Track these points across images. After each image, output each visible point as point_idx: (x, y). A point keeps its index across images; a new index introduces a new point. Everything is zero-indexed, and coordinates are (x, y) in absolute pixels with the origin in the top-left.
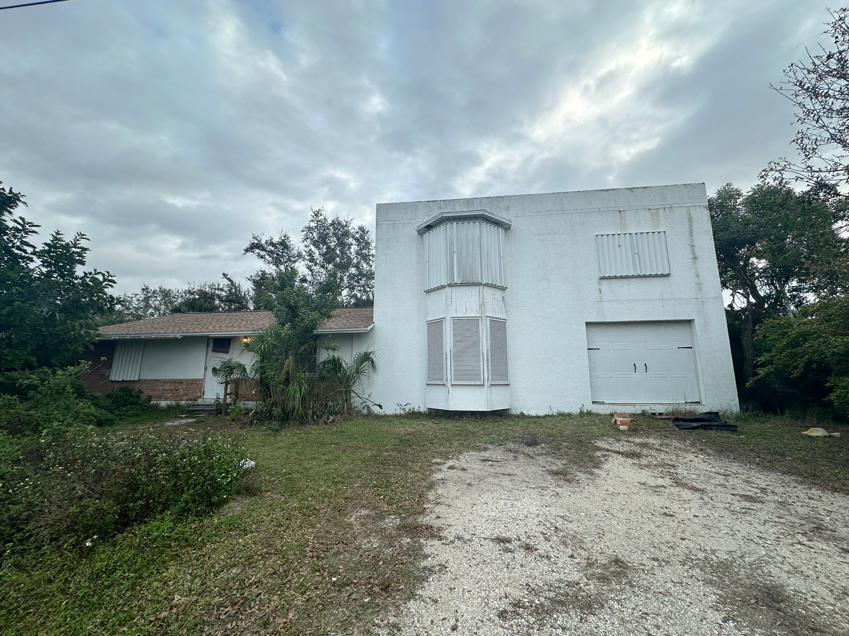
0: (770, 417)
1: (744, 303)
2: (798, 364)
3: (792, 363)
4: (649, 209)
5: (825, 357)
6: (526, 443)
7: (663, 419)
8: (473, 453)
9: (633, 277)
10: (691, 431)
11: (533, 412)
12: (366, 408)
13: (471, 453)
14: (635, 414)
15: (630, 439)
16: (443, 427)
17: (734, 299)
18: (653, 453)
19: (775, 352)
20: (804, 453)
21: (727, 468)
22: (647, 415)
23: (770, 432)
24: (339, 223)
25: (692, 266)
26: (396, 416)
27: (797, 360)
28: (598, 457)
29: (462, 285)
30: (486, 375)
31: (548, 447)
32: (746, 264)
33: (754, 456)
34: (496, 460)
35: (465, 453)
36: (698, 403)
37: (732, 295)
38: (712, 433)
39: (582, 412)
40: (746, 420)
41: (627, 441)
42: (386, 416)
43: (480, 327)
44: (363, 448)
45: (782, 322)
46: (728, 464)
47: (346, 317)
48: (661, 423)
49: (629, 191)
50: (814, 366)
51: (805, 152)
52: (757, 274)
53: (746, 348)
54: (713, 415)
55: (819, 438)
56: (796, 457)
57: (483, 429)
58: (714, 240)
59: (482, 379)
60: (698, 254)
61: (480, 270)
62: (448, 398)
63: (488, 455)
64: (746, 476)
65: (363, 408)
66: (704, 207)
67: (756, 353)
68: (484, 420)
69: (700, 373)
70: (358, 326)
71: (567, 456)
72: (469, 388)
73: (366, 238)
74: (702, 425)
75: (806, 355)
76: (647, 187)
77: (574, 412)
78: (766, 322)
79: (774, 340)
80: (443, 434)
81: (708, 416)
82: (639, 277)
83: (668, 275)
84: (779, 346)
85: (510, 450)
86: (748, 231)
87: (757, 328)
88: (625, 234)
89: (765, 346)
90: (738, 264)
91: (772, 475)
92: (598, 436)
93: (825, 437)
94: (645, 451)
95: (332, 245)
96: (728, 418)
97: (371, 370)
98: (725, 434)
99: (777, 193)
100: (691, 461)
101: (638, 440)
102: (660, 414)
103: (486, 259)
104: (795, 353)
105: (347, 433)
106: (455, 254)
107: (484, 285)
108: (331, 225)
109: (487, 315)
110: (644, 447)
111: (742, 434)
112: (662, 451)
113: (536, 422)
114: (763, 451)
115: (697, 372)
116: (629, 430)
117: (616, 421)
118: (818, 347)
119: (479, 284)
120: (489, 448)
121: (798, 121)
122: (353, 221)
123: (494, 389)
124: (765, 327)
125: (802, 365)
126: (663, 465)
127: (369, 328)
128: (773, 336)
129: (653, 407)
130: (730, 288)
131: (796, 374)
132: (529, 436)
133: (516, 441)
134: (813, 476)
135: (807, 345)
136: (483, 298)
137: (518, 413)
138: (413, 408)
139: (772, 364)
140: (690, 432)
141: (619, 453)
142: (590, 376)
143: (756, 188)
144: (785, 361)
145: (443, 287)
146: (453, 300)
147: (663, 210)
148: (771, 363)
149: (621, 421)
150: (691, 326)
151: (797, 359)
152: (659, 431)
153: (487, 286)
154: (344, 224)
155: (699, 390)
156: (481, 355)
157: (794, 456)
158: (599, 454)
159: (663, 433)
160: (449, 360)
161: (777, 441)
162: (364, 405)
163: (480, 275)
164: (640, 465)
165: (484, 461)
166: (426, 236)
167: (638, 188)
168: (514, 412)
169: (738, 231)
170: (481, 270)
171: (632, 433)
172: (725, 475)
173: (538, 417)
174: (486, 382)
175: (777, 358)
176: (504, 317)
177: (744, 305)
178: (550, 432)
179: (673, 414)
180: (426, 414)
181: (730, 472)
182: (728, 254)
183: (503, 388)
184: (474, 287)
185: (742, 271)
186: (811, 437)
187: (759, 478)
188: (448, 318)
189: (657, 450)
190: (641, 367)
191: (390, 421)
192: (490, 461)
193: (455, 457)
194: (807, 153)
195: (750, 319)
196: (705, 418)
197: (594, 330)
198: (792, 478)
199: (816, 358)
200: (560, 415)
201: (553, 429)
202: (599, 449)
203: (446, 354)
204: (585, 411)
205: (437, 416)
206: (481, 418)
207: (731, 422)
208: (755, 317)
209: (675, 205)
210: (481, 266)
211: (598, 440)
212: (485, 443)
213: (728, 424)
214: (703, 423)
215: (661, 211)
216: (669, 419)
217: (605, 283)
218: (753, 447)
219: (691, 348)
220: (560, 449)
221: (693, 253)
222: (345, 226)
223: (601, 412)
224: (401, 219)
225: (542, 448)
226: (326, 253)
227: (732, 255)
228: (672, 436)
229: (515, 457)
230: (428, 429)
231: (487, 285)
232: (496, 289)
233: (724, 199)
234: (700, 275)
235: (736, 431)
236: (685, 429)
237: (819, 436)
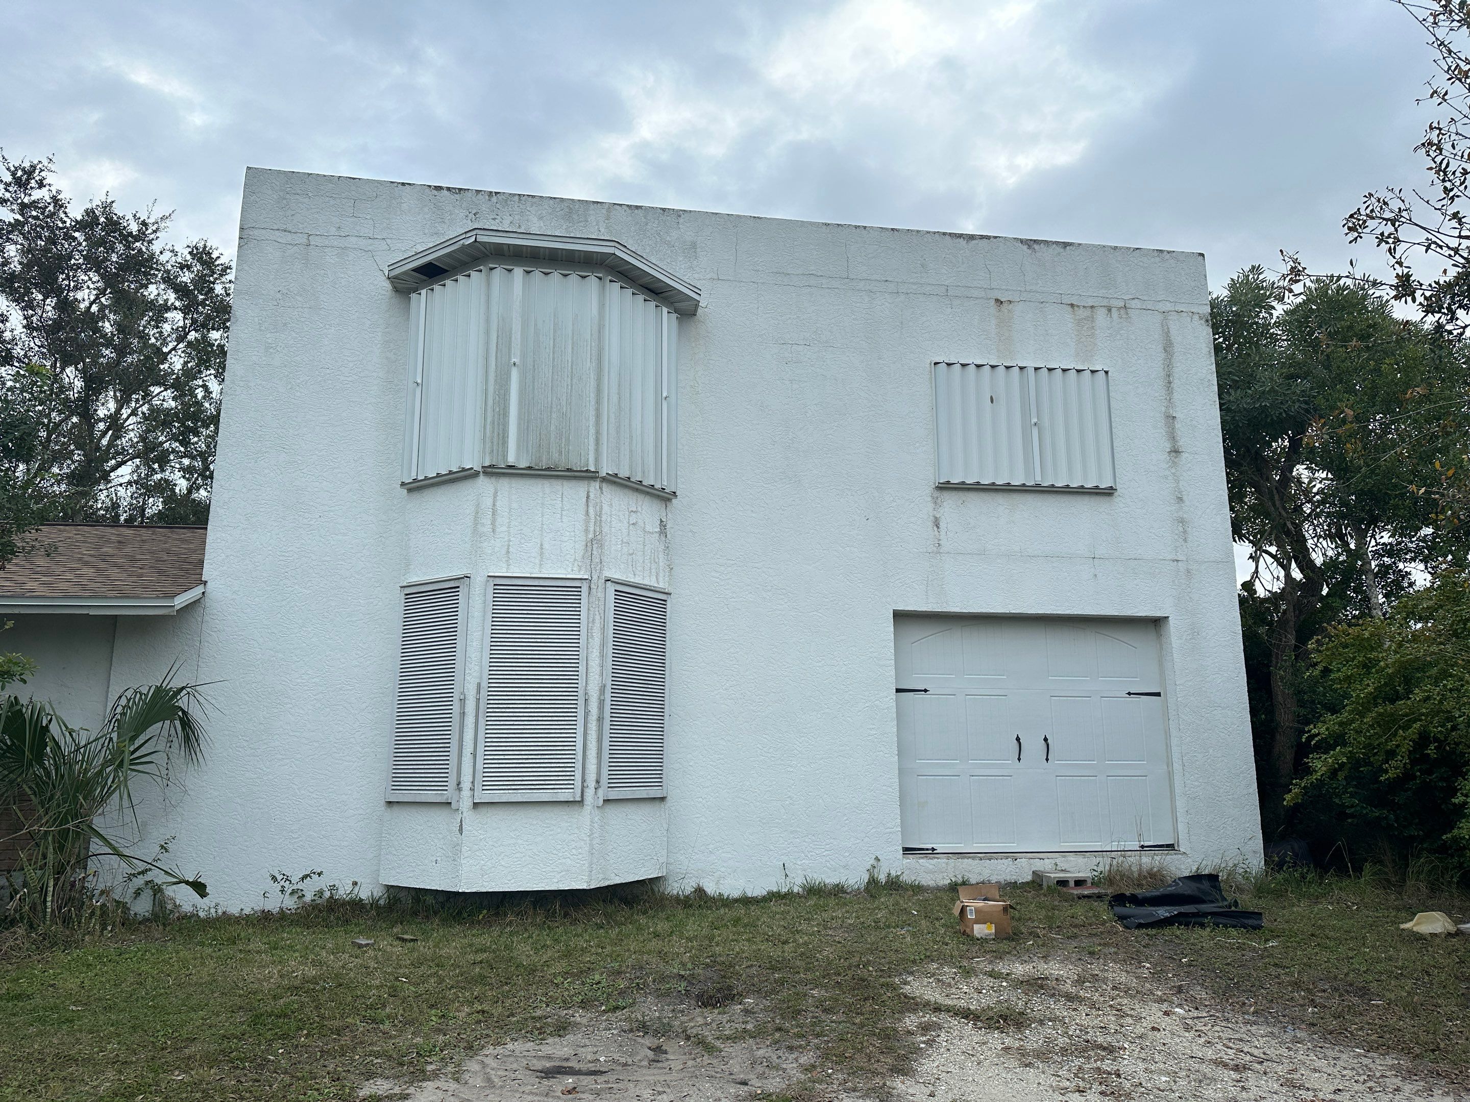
0: (1330, 884)
1: (1278, 579)
2: (1398, 746)
3: (1386, 741)
4: (1072, 305)
5: (1454, 728)
6: (699, 997)
7: (1085, 897)
8: (518, 1046)
9: (1023, 489)
10: (1154, 931)
11: (732, 887)
12: (147, 896)
13: (510, 1046)
14: (1014, 885)
15: (1002, 967)
16: (429, 953)
17: (1257, 567)
18: (1059, 1009)
19: (1350, 712)
20: (1409, 984)
21: (1240, 1045)
22: (1045, 884)
23: (1334, 928)
24: (114, 225)
25: (1167, 473)
26: (265, 917)
27: (1395, 734)
28: (910, 1033)
29: (532, 473)
30: (592, 767)
31: (765, 1009)
32: (1287, 479)
33: (1301, 1002)
34: (592, 1067)
35: (490, 1050)
36: (1171, 847)
37: (1254, 558)
38: (1202, 937)
39: (873, 882)
40: (1279, 894)
41: (992, 974)
42: (225, 920)
43: (584, 614)
44: (87, 1061)
45: (1367, 635)
46: (1244, 1029)
47: (103, 558)
48: (1080, 910)
49: (1025, 247)
50: (1431, 750)
51: (1444, 181)
52: (1307, 508)
53: (1280, 699)
54: (1206, 885)
55: (1438, 941)
56: (1393, 997)
57: (567, 954)
58: (1221, 410)
59: (578, 783)
60: (1182, 443)
61: (592, 431)
62: (456, 848)
63: (566, 1051)
64: (1287, 1067)
65: (138, 893)
66: (1201, 318)
67: (1303, 712)
68: (575, 922)
69: (1177, 766)
70: (139, 591)
71: (817, 1036)
72: (533, 812)
73: (218, 289)
74: (1180, 914)
75: (1415, 721)
76: (1070, 244)
77: (851, 882)
78: (1333, 632)
79: (1348, 678)
80: (424, 979)
81: (1194, 885)
82: (1038, 490)
83: (1109, 492)
84: (1358, 696)
85: (644, 1028)
86: (1294, 393)
87: (1311, 645)
88: (1007, 368)
89: (1324, 695)
90: (1269, 479)
91: (1344, 1056)
92: (914, 962)
93: (1449, 935)
94: (1038, 1005)
95: (84, 297)
96: (1240, 890)
97: (177, 751)
98: (1235, 936)
99: (1354, 306)
100: (1153, 1029)
101: (1020, 969)
102: (1079, 883)
103: (614, 398)
104: (1392, 715)
105: (38, 1000)
106: (515, 374)
107: (604, 479)
108: (80, 225)
109: (608, 574)
110: (1036, 992)
111: (1274, 937)
112: (1081, 1000)
113: (736, 921)
114: (1321, 985)
115: (1169, 763)
116: (1000, 936)
117: (963, 910)
118: (1441, 702)
119: (589, 476)
120: (577, 1024)
121: (1432, 96)
122: (168, 223)
123: (616, 814)
124: (1331, 645)
125: (1407, 746)
126: (1086, 1048)
127: (181, 601)
128: (1347, 671)
129: (1062, 863)
130: (1248, 539)
131: (1393, 770)
132: (709, 973)
133: (668, 993)
134: (1433, 1051)
135: (1418, 694)
136: (599, 522)
137: (689, 890)
138: (333, 888)
139: (1344, 744)
140: (1151, 937)
141: (966, 1014)
142: (902, 772)
143: (1313, 286)
144: (1369, 738)
145: (465, 476)
146: (499, 520)
147: (1104, 311)
148: (1339, 739)
149: (978, 911)
150: (1159, 635)
151: (1396, 731)
152: (1075, 936)
153: (615, 483)
154: (134, 228)
155: (1174, 810)
156: (581, 702)
157: (1387, 994)
158: (910, 1021)
159: (1085, 943)
160: (470, 720)
161: (1351, 954)
162: (140, 881)
163: (592, 447)
164: (1022, 1053)
165: (549, 1073)
166: (421, 299)
167: (1046, 242)
168: (675, 888)
169: (1272, 390)
170: (598, 433)
171: (1004, 946)
172: (1236, 1068)
173: (746, 901)
174: (590, 793)
175: (1354, 729)
176: (661, 585)
177: (1277, 587)
178: (775, 953)
179: (1109, 879)
180: (378, 907)
181: (1248, 1058)
182: (1248, 450)
183: (646, 810)
184: (573, 483)
185: (1276, 497)
186: (1419, 937)
187: (1315, 1070)
188: (479, 580)
189: (1070, 998)
190: (1033, 746)
191: (233, 941)
192: (571, 1072)
193: (450, 1068)
194: (1448, 185)
195: (1292, 624)
196: (1188, 892)
197: (920, 636)
198: (1389, 1061)
199: (1436, 730)
200: (814, 891)
201: (785, 942)
202: (912, 1005)
203: (463, 701)
204: (882, 878)
205: (415, 914)
206: (566, 915)
207: (1247, 902)
208: (1302, 618)
209: (1134, 304)
210: (598, 416)
211: (912, 973)
212: (566, 1005)
213: (1240, 909)
214: (1183, 909)
215: (1101, 314)
216: (1099, 897)
217: (950, 500)
218: (1299, 972)
219: (1158, 694)
220: (799, 1012)
221: (1173, 438)
222: (137, 238)
223: (927, 880)
224: (333, 231)
225: (747, 1012)
226: (57, 326)
227: (1256, 453)
228: (1106, 950)
229: (658, 1050)
230: (372, 964)
231: (613, 480)
232: (641, 497)
233: (1243, 305)
234: (1185, 498)
235: (1259, 927)
236: (1140, 926)
237: (1436, 934)
